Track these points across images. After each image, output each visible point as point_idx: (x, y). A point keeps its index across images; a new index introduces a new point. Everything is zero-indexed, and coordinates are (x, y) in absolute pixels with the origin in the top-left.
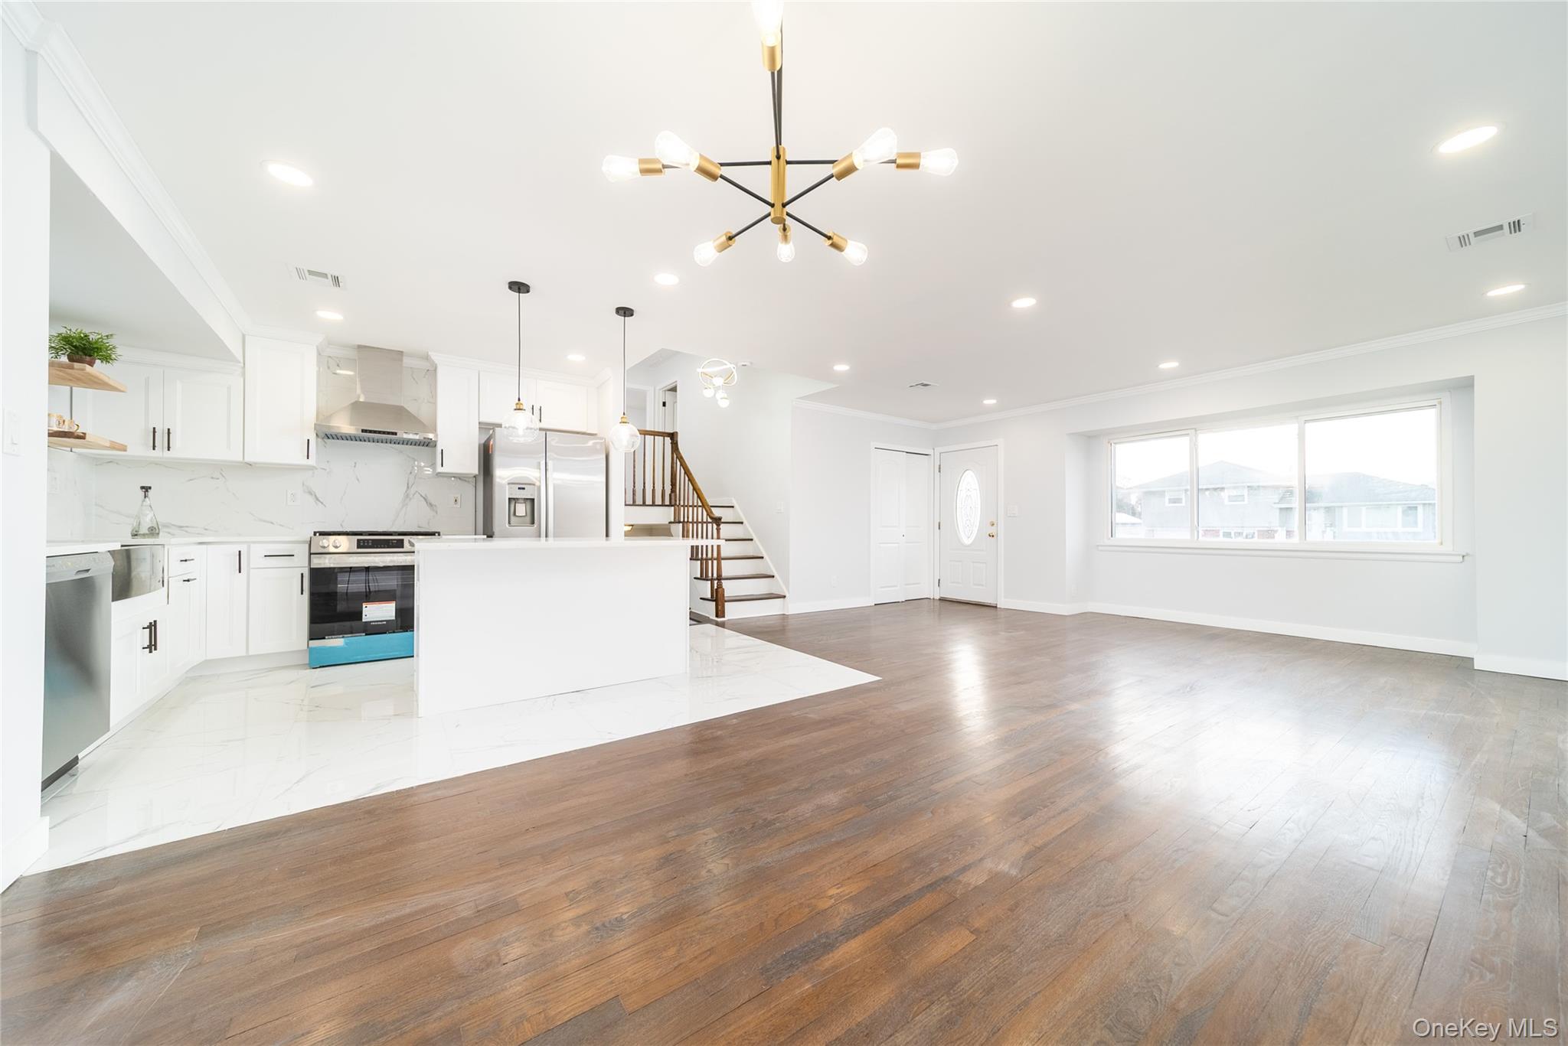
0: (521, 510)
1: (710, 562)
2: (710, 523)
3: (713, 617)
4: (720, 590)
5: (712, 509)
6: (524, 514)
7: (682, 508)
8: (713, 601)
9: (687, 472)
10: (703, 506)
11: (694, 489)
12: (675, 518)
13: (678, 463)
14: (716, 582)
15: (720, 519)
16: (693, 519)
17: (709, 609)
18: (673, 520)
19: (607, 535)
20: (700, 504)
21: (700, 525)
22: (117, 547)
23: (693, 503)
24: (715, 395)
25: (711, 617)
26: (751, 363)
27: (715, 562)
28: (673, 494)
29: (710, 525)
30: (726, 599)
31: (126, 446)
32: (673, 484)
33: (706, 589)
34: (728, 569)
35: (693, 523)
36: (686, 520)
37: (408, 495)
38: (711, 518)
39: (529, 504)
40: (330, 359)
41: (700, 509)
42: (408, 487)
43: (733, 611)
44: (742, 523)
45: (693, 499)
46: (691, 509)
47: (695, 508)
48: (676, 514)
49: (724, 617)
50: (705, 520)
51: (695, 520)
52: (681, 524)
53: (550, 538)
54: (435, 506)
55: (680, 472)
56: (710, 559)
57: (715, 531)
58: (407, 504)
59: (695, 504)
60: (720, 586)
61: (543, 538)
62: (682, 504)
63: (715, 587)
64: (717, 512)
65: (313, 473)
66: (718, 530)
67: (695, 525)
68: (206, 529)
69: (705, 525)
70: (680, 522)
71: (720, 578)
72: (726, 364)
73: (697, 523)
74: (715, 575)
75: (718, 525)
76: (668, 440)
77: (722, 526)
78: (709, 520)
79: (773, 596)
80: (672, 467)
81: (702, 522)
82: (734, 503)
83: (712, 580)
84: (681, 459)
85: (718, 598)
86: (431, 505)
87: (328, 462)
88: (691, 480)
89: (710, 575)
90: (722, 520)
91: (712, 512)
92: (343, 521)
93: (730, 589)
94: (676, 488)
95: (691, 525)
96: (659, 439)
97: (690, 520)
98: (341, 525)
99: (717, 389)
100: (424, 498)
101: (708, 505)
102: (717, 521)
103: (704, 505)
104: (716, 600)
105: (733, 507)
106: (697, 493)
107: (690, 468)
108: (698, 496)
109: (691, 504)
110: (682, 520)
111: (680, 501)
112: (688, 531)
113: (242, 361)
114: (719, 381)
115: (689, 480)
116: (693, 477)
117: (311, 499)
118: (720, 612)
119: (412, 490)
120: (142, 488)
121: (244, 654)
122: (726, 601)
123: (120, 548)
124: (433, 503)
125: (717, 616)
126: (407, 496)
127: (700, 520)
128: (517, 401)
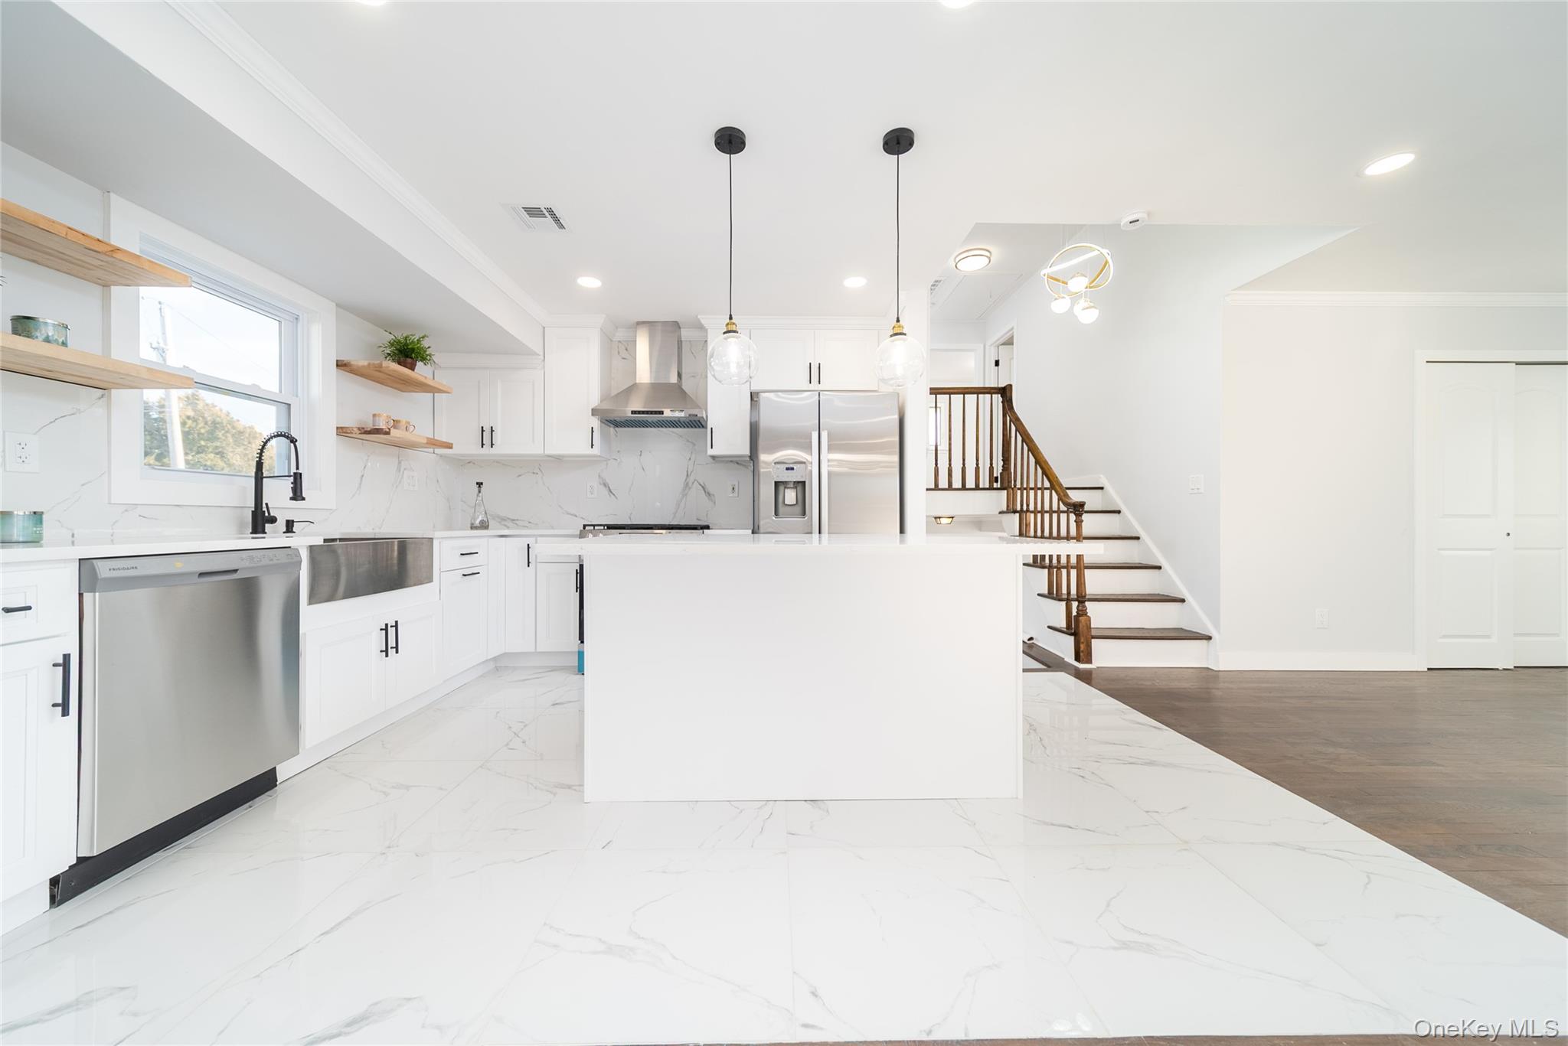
0: (790, 496)
1: (1064, 572)
2: (1063, 512)
3: (1070, 659)
4: (1082, 619)
5: (1068, 491)
6: (795, 503)
7: (1019, 492)
8: (1071, 634)
9: (1027, 439)
10: (1052, 488)
11: (1037, 462)
12: (1008, 506)
13: (1013, 428)
14: (1075, 604)
15: (1082, 505)
16: (1036, 507)
17: (1064, 647)
18: (1005, 510)
19: (902, 531)
20: (1047, 484)
21: (1047, 516)
22: (319, 541)
23: (1036, 484)
24: (1072, 308)
25: (1066, 659)
26: (1149, 214)
27: (1073, 572)
28: (1005, 473)
29: (1063, 517)
30: (1094, 633)
31: (452, 444)
32: (1006, 459)
33: (1057, 613)
34: (1095, 583)
35: (1035, 512)
36: (1025, 508)
37: (687, 483)
38: (1065, 504)
39: (800, 488)
40: (620, 345)
41: (1047, 493)
42: (687, 475)
43: (1106, 655)
44: (1119, 512)
45: (1035, 476)
46: (1032, 493)
47: (1039, 492)
48: (1011, 500)
49: (1090, 661)
50: (1055, 508)
51: (1039, 508)
52: (1018, 515)
53: (825, 535)
54: (713, 495)
55: (1017, 441)
56: (1064, 567)
57: (1073, 526)
58: (686, 495)
59: (1039, 485)
60: (1082, 612)
61: (816, 535)
62: (1018, 486)
63: (1074, 613)
64: (1075, 496)
65: (607, 464)
66: (1079, 523)
67: (1039, 515)
68: (530, 522)
69: (1055, 516)
70: (1015, 512)
71: (1082, 599)
72: (1092, 250)
73: (1043, 512)
74: (1074, 591)
75: (1079, 515)
76: (998, 399)
77: (1085, 517)
78: (1063, 508)
79: (1183, 635)
80: (1004, 435)
81: (1051, 512)
82: (1103, 481)
83: (1068, 600)
84: (1017, 421)
85: (1078, 629)
86: (709, 494)
87: (618, 452)
88: (1033, 449)
89: (1064, 591)
90: (1086, 508)
91: (1067, 495)
92: (631, 514)
93: (1099, 615)
94: (1010, 464)
95: (1032, 515)
96: (985, 399)
97: (1032, 508)
98: (630, 518)
99: (1075, 297)
100: (703, 487)
101: (1060, 485)
102: (1078, 509)
103: (1054, 485)
104: (1075, 634)
105: (1102, 488)
106: (1042, 468)
107: (1031, 434)
108: (1044, 473)
109: (1032, 485)
110: (1019, 508)
111: (1015, 481)
112: (1028, 525)
113: (542, 353)
114: (1078, 284)
115: (1029, 450)
116: (1035, 445)
117: (605, 492)
118: (1082, 653)
119: (691, 479)
120: (477, 483)
121: (533, 651)
122: (1093, 637)
123: (322, 543)
124: (711, 492)
125: (1077, 658)
126: (687, 485)
127: (1047, 508)
128: (728, 321)
